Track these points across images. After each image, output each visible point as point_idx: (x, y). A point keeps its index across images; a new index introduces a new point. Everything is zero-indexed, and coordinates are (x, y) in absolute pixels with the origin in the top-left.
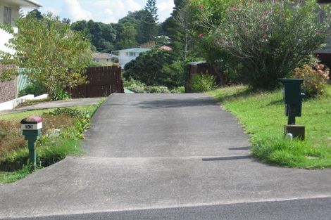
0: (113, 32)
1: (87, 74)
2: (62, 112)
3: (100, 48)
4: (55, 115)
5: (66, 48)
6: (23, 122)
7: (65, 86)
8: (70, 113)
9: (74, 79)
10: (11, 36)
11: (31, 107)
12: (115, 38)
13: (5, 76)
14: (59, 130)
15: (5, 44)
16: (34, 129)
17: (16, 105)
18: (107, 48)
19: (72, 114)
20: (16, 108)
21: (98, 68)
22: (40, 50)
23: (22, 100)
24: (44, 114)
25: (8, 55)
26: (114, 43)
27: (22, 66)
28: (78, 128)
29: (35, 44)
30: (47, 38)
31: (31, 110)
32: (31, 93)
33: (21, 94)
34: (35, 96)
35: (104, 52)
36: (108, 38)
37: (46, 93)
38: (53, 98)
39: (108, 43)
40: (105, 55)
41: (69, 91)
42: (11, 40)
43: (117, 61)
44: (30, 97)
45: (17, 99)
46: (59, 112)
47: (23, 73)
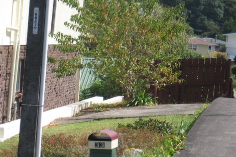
0: (219, 7)
1: (180, 69)
2: (146, 124)
3: (200, 30)
4: (136, 128)
5: (152, 31)
6: (92, 137)
7: (148, 86)
8: (157, 127)
9: (163, 75)
10: (74, 12)
11: (98, 115)
12: (222, 16)
13: (64, 69)
14: (140, 151)
15: (65, 24)
16: (106, 148)
17: (77, 111)
18: (209, 30)
19: (160, 128)
20: (77, 115)
21: (196, 60)
22: (115, 33)
23: (86, 104)
24: (120, 126)
25: (69, 38)
26: (220, 22)
27: (86, 55)
28: (168, 149)
29: (108, 24)
30: (125, 15)
31: (99, 119)
32: (99, 95)
33: (85, 95)
34: (105, 99)
35: (204, 36)
36: (212, 15)
37: (120, 94)
38: (130, 102)
39: (212, 22)
40: (207, 40)
41: (154, 93)
42: (74, 18)
43: (224, 50)
44: (98, 100)
45: (78, 103)
46: (141, 125)
47: (89, 66)
